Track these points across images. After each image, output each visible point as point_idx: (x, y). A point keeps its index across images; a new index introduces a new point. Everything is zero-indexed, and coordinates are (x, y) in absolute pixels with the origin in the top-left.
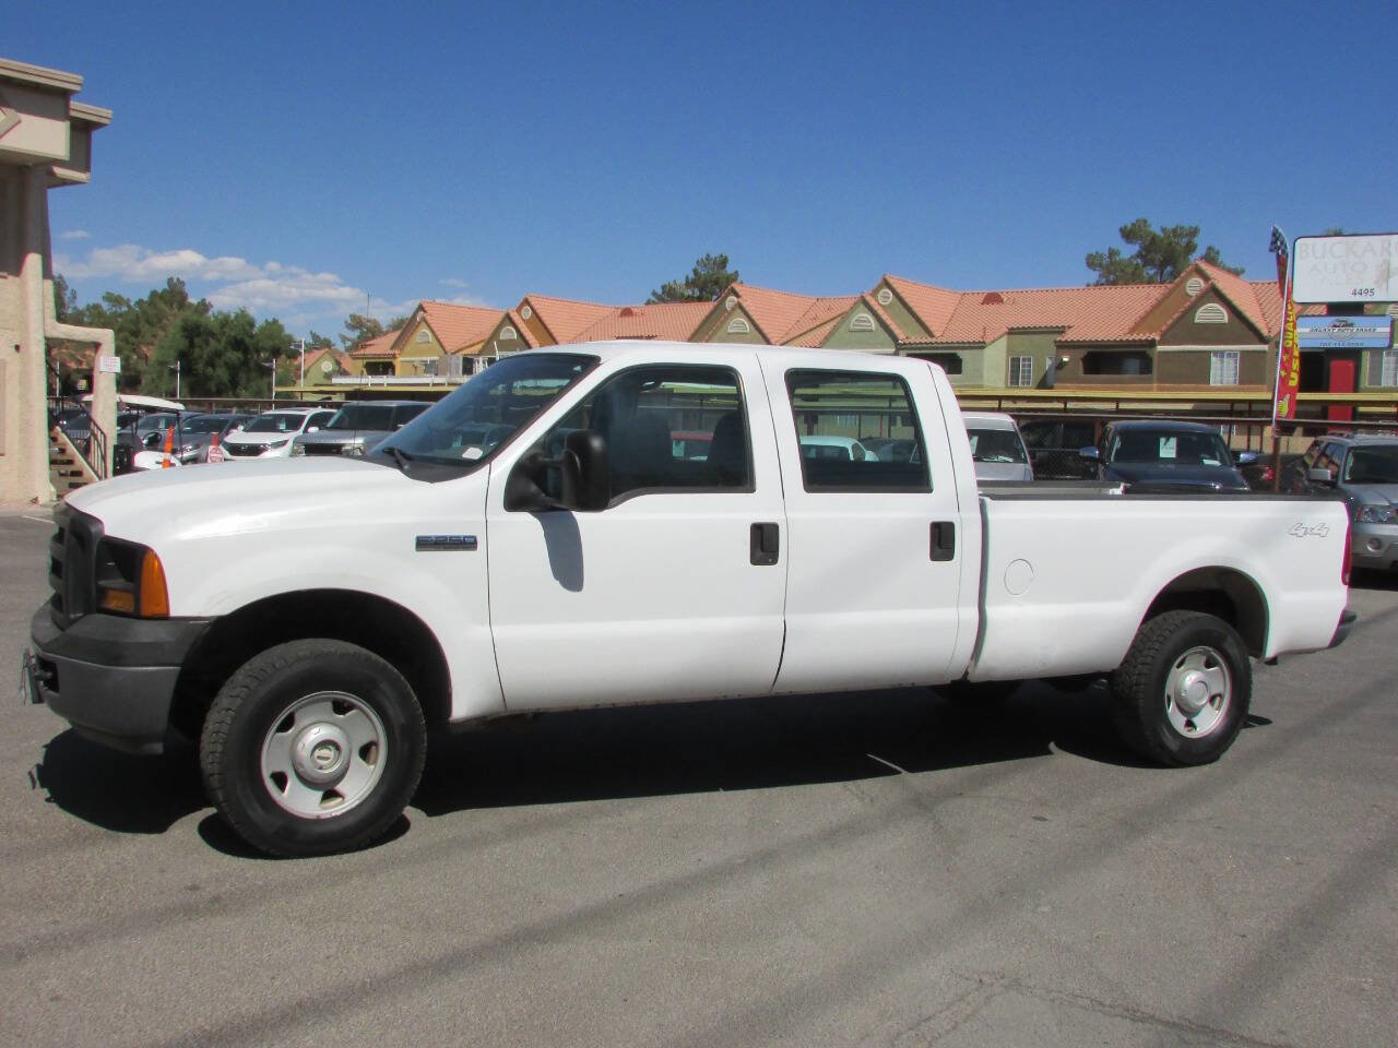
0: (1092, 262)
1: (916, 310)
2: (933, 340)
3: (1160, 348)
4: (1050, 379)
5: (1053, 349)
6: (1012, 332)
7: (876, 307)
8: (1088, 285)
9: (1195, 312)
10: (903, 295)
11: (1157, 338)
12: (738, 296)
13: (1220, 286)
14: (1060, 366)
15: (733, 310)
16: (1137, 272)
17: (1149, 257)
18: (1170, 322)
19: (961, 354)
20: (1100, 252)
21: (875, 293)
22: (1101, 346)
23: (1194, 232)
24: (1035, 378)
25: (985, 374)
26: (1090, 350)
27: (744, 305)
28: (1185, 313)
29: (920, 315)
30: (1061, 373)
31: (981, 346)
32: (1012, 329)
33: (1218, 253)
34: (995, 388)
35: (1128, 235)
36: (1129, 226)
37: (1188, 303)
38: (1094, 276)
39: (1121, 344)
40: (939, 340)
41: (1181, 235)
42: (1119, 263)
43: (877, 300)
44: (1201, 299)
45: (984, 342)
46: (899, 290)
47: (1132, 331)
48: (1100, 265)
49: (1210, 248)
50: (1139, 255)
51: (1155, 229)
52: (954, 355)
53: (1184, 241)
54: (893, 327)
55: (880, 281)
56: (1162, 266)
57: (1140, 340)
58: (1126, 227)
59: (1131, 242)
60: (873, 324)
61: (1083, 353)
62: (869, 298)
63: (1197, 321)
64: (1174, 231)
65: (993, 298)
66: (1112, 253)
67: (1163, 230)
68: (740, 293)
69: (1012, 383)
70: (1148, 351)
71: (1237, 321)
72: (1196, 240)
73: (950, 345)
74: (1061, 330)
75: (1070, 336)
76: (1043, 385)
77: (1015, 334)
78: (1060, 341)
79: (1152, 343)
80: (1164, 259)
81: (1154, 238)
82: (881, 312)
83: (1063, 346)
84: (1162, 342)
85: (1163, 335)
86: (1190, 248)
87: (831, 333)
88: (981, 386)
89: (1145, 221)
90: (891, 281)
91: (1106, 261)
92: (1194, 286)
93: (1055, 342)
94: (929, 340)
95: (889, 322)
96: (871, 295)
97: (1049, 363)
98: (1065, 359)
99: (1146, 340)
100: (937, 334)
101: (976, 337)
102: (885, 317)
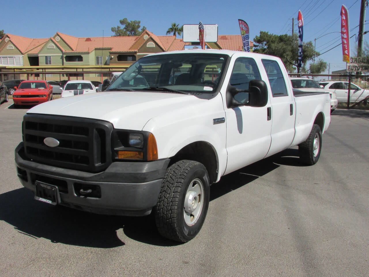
0: (113, 30)
1: (67, 43)
2: (74, 52)
3: (138, 54)
4: (108, 63)
5: (109, 54)
6: (96, 49)
7: (55, 42)
8: (112, 36)
9: (147, 44)
10: (63, 38)
11: (137, 51)
12: (9, 38)
13: (153, 37)
14: (111, 59)
15: (8, 42)
16: (126, 33)
17: (128, 29)
18: (140, 47)
19: (82, 55)
20: (115, 27)
21: (54, 38)
22: (122, 53)
23: (139, 22)
24: (103, 62)
25: (90, 61)
26: (119, 54)
27: (12, 40)
28: (144, 45)
29: (69, 44)
30: (112, 61)
31: (88, 53)
32: (96, 48)
33: (146, 28)
34: (93, 65)
35: (122, 22)
36: (122, 20)
37: (145, 42)
38: (114, 34)
39: (128, 53)
40: (75, 52)
41: (136, 23)
42: (121, 30)
43: (55, 40)
44: (148, 41)
45: (89, 52)
46: (62, 37)
47: (130, 49)
48: (115, 31)
49: (144, 27)
50: (125, 28)
51: (129, 21)
52: (81, 56)
53: (137, 25)
54: (61, 48)
55: (56, 34)
56: (131, 31)
57: (133, 52)
58: (121, 20)
59: (123, 25)
60: (55, 47)
61: (117, 55)
62: (53, 39)
63: (147, 46)
64: (134, 22)
65: (88, 40)
66: (118, 27)
67: (131, 21)
68: (10, 37)
69: (97, 64)
70: (135, 55)
71: (157, 46)
72: (140, 24)
73: (79, 53)
74: (111, 49)
75: (113, 50)
76: (106, 64)
77: (97, 50)
78: (111, 52)
79: (136, 53)
80: (132, 29)
81: (129, 24)
82: (57, 43)
83: (111, 53)
84: (139, 52)
85: (139, 50)
86: (139, 27)
87: (41, 50)
88: (89, 65)
89: (126, 19)
90: (59, 34)
91: (117, 30)
92: (146, 37)
93: (109, 52)
94: (72, 52)
95: (60, 46)
96: (53, 38)
97: (107, 58)
98: (113, 57)
99: (134, 52)
100: (74, 50)
101: (86, 51)
102: (58, 45)
